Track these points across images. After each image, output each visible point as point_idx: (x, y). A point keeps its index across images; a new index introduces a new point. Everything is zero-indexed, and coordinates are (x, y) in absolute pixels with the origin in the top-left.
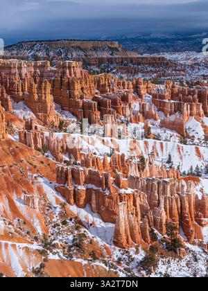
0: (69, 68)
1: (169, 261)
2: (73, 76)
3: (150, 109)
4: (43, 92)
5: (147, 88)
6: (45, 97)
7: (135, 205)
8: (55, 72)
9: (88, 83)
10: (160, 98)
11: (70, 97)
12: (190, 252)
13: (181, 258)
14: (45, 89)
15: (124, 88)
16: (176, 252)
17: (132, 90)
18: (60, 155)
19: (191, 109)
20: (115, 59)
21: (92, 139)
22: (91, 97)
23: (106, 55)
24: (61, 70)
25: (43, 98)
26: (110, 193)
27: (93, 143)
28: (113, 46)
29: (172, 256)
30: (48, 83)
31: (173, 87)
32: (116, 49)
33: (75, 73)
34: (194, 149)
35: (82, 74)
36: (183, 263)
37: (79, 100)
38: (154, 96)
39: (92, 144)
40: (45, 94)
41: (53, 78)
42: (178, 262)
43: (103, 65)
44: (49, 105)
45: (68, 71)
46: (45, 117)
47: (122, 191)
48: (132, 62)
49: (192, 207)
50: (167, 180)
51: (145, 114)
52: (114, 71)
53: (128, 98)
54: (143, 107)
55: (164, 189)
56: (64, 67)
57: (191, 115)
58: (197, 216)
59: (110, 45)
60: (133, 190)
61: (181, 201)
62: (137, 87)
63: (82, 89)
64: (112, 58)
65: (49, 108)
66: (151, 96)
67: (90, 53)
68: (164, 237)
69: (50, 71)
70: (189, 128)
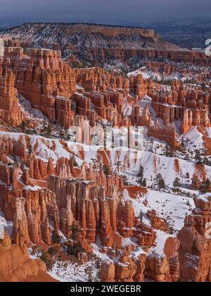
0: (45, 57)
1: (66, 264)
2: (49, 67)
3: (144, 113)
4: (6, 84)
5: (148, 88)
6: (8, 90)
7: (40, 204)
8: (28, 61)
9: (67, 78)
10: (160, 101)
11: (42, 93)
12: (95, 259)
13: (80, 263)
14: (8, 81)
15: (118, 87)
16: (77, 256)
17: (128, 89)
18: (4, 156)
19: (194, 117)
20: (147, 52)
21: (53, 142)
22: (70, 95)
23: (136, 46)
24: (35, 59)
25: (6, 91)
26: (14, 189)
27: (53, 148)
28: (146, 35)
29: (71, 260)
30: (12, 73)
31: (181, 89)
32: (151, 40)
33: (51, 64)
34: (173, 162)
35: (60, 66)
36: (82, 268)
37: (51, 97)
38: (154, 99)
39: (51, 148)
40: (8, 86)
41: (25, 69)
42: (76, 266)
43: (130, 59)
44: (12, 100)
45: (42, 61)
46: (6, 114)
47: (28, 187)
48: (169, 56)
49: (115, 214)
50: (86, 182)
51: (138, 119)
52: (143, 68)
53: (118, 99)
54: (136, 110)
55: (83, 191)
56: (38, 56)
57: (194, 124)
58: (119, 225)
59: (142, 34)
60: (40, 188)
61: (100, 206)
62: (135, 87)
63: (58, 83)
64: (143, 51)
65: (11, 104)
66: (151, 99)
67: (116, 42)
68: (69, 241)
69: (23, 60)
70: (188, 140)
